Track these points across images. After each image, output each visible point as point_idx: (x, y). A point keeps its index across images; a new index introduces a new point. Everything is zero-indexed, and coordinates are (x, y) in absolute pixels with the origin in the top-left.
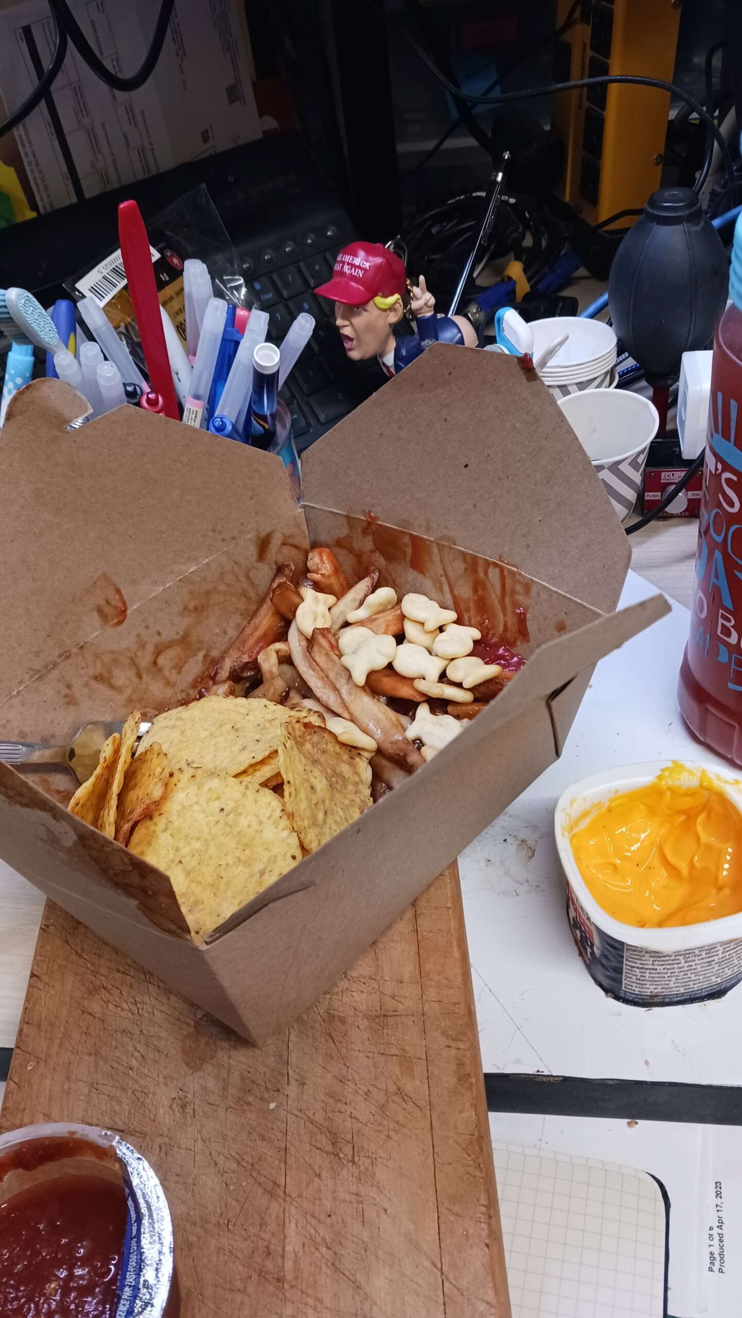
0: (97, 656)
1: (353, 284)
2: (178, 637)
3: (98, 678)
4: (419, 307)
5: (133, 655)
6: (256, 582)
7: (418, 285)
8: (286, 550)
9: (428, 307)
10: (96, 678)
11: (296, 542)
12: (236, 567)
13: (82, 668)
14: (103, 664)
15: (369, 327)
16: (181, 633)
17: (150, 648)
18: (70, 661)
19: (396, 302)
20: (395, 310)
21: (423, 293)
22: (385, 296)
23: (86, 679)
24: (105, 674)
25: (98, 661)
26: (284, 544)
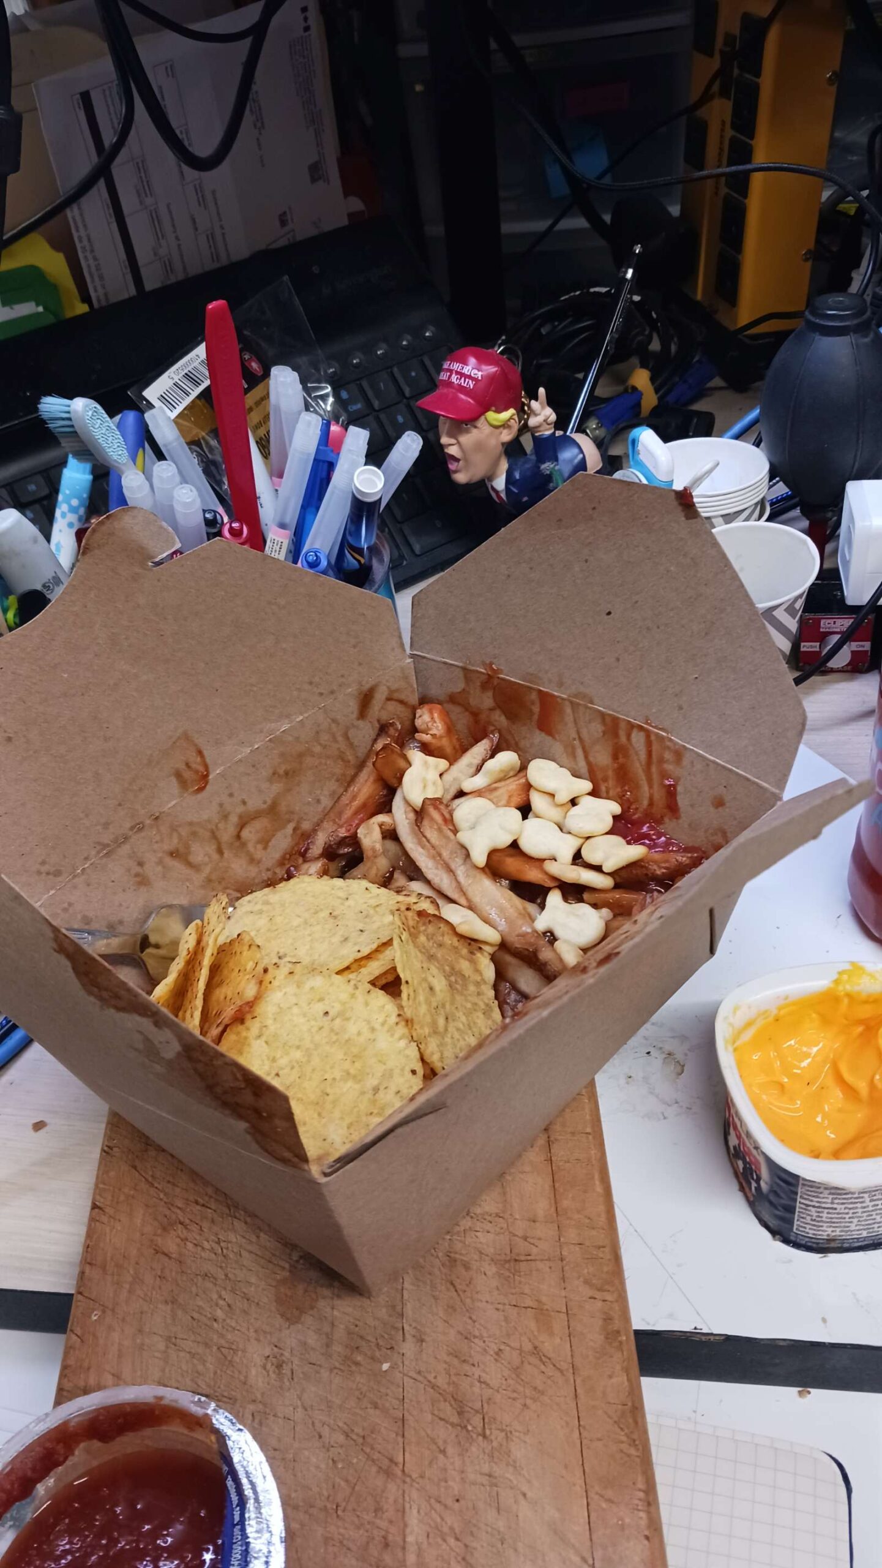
0: (173, 829)
1: (462, 396)
2: (265, 806)
3: (174, 854)
4: (537, 424)
5: (214, 827)
6: (356, 743)
7: (536, 399)
8: (392, 706)
9: (549, 424)
10: (171, 854)
11: (403, 697)
12: (333, 725)
13: (157, 842)
14: (180, 837)
15: (479, 446)
16: (269, 802)
17: (234, 819)
18: (143, 834)
19: (511, 418)
20: (509, 427)
21: (543, 408)
22: (499, 411)
23: (160, 855)
24: (182, 850)
25: (175, 835)
26: (389, 699)
